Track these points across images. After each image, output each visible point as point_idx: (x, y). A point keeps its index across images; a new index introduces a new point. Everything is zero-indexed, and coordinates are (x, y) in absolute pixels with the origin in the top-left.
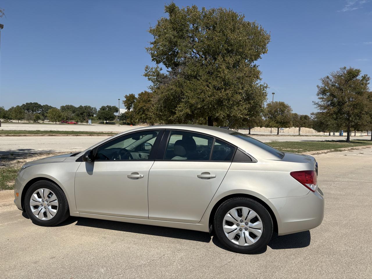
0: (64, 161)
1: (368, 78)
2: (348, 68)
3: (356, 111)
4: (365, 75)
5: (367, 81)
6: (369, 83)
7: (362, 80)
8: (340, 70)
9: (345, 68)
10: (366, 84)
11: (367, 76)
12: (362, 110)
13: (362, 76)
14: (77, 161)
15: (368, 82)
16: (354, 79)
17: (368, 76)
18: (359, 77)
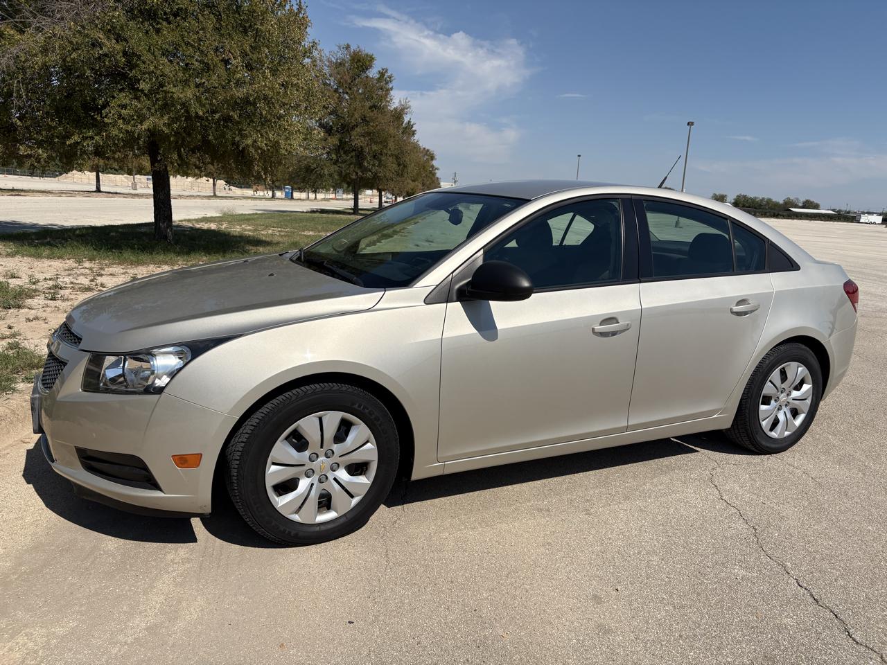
0: (378, 307)
1: (390, 77)
2: (353, 48)
3: (375, 147)
4: (383, 69)
5: (387, 83)
6: (392, 89)
7: (379, 80)
8: (336, 49)
9: (348, 47)
10: (388, 90)
11: (386, 71)
12: (386, 147)
13: (379, 72)
14: (429, 300)
15: (390, 86)
16: (363, 76)
17: (389, 74)
18: (373, 73)
